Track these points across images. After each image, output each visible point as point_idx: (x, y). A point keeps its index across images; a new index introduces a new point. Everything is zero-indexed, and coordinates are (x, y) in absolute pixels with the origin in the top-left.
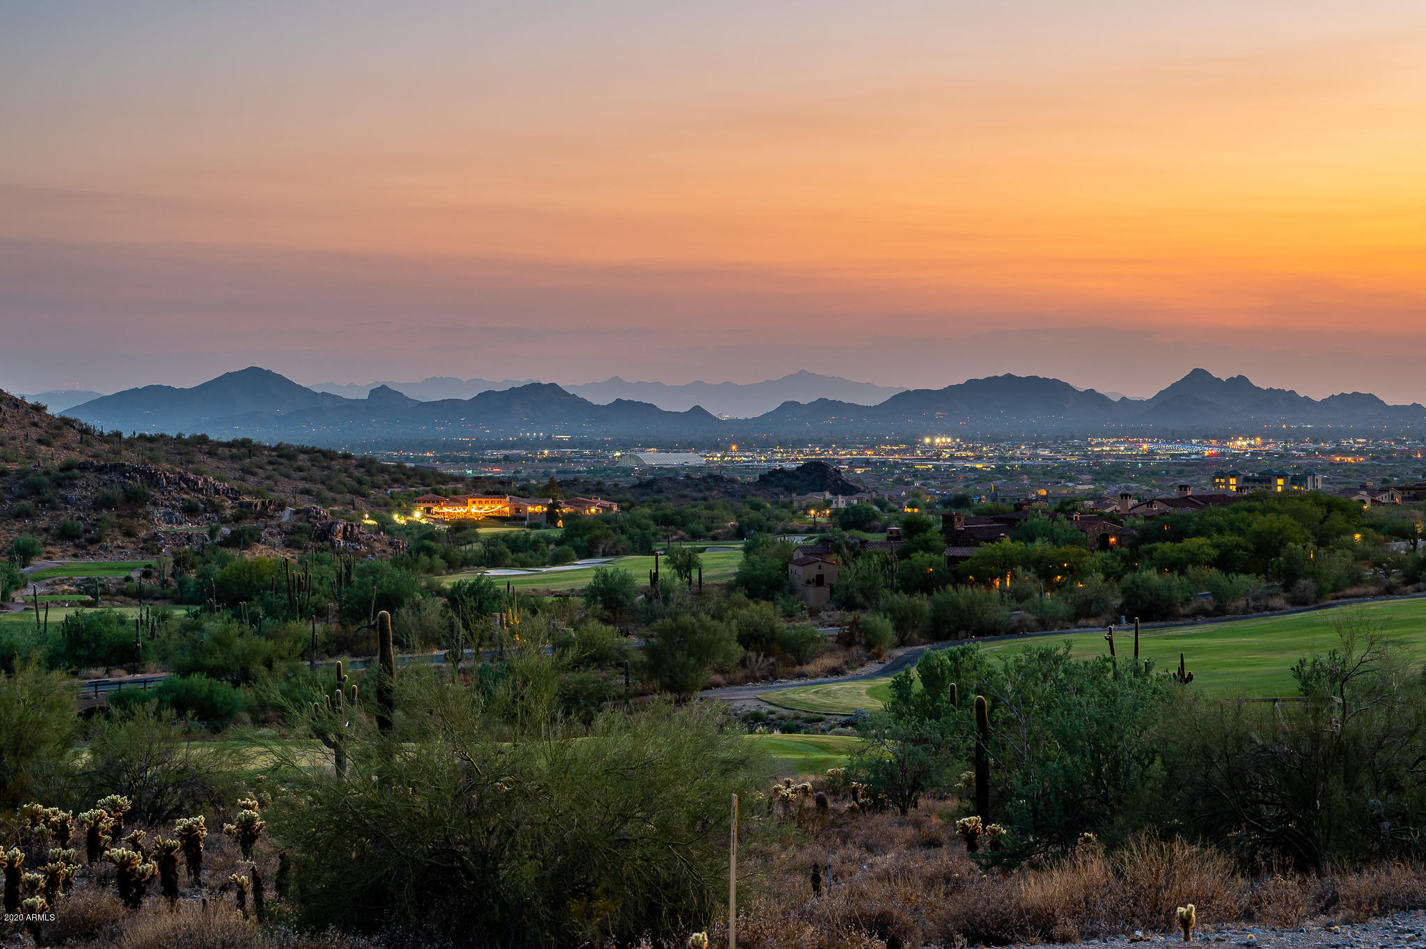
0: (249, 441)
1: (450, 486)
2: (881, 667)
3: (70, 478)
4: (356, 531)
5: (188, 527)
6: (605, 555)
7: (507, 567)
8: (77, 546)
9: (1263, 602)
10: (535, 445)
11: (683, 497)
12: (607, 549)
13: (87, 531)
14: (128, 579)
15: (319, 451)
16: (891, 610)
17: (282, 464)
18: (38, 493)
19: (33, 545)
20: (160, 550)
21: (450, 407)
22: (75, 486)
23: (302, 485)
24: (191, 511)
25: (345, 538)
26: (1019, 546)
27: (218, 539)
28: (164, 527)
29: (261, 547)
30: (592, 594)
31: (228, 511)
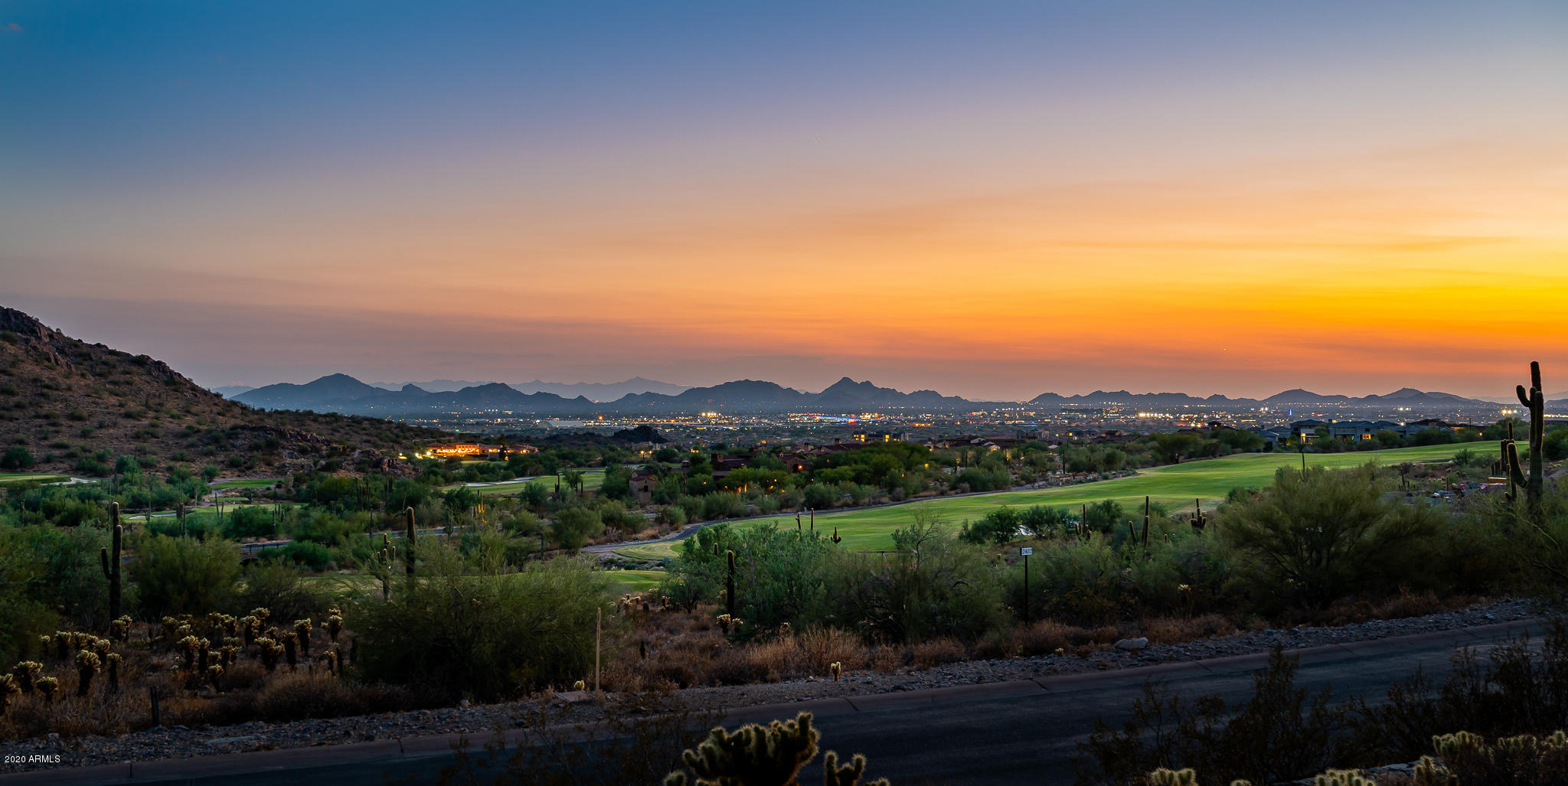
0: (336, 414)
1: (447, 438)
2: (678, 534)
3: (236, 434)
4: (395, 463)
5: (302, 460)
6: (531, 475)
7: (478, 482)
8: (240, 471)
9: (878, 499)
10: (494, 416)
11: (573, 444)
12: (532, 473)
13: (245, 463)
14: (268, 489)
15: (375, 419)
16: (684, 505)
17: (353, 426)
18: (218, 442)
19: (215, 471)
20: (286, 473)
21: (447, 396)
22: (239, 438)
23: (365, 438)
24: (303, 452)
25: (389, 466)
26: (751, 470)
27: (318, 467)
28: (288, 461)
29: (343, 471)
30: (524, 496)
31: (324, 452)
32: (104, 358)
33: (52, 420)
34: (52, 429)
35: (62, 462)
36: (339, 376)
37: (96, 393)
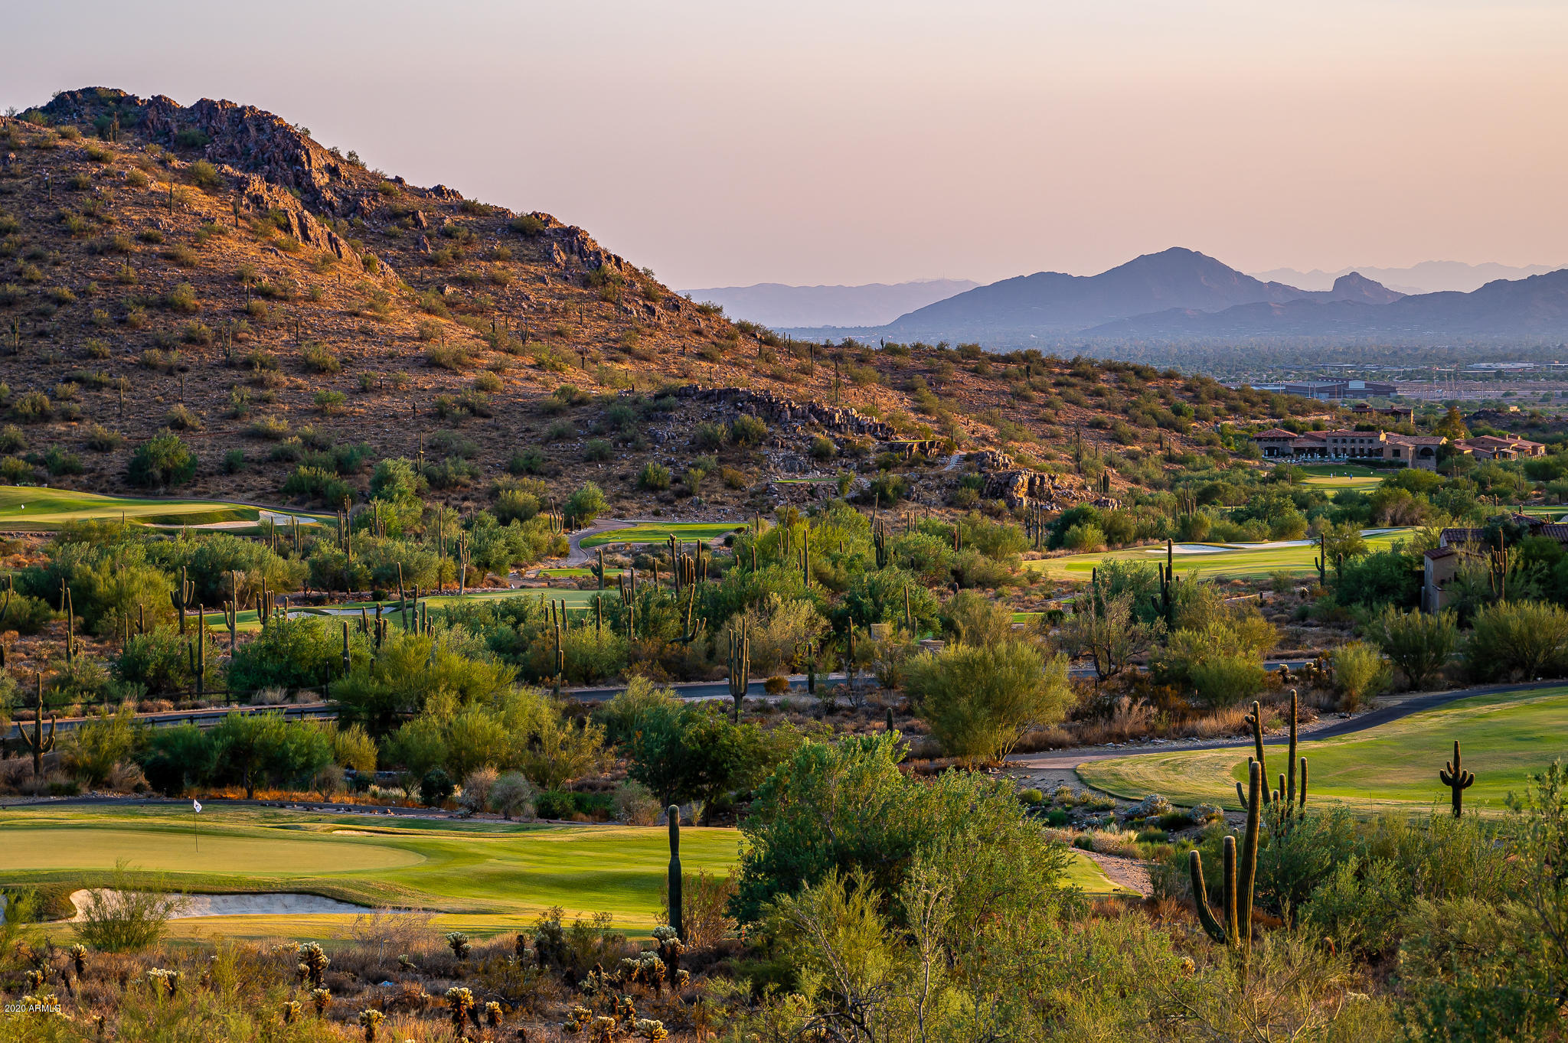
0: (1037, 354)
3: (664, 409)
4: (1048, 485)
5: (815, 477)
7: (1204, 541)
8: (660, 500)
12: (1398, 516)
13: (676, 481)
15: (1132, 368)
18: (619, 429)
19: (597, 500)
20: (772, 508)
21: (1443, 303)
22: (668, 418)
23: (1094, 415)
24: (820, 455)
25: (1031, 493)
28: (782, 478)
29: (911, 505)
31: (873, 456)
32: (447, 221)
33: (257, 372)
34: (248, 392)
35: (259, 473)
36: (1178, 255)
37: (371, 306)
